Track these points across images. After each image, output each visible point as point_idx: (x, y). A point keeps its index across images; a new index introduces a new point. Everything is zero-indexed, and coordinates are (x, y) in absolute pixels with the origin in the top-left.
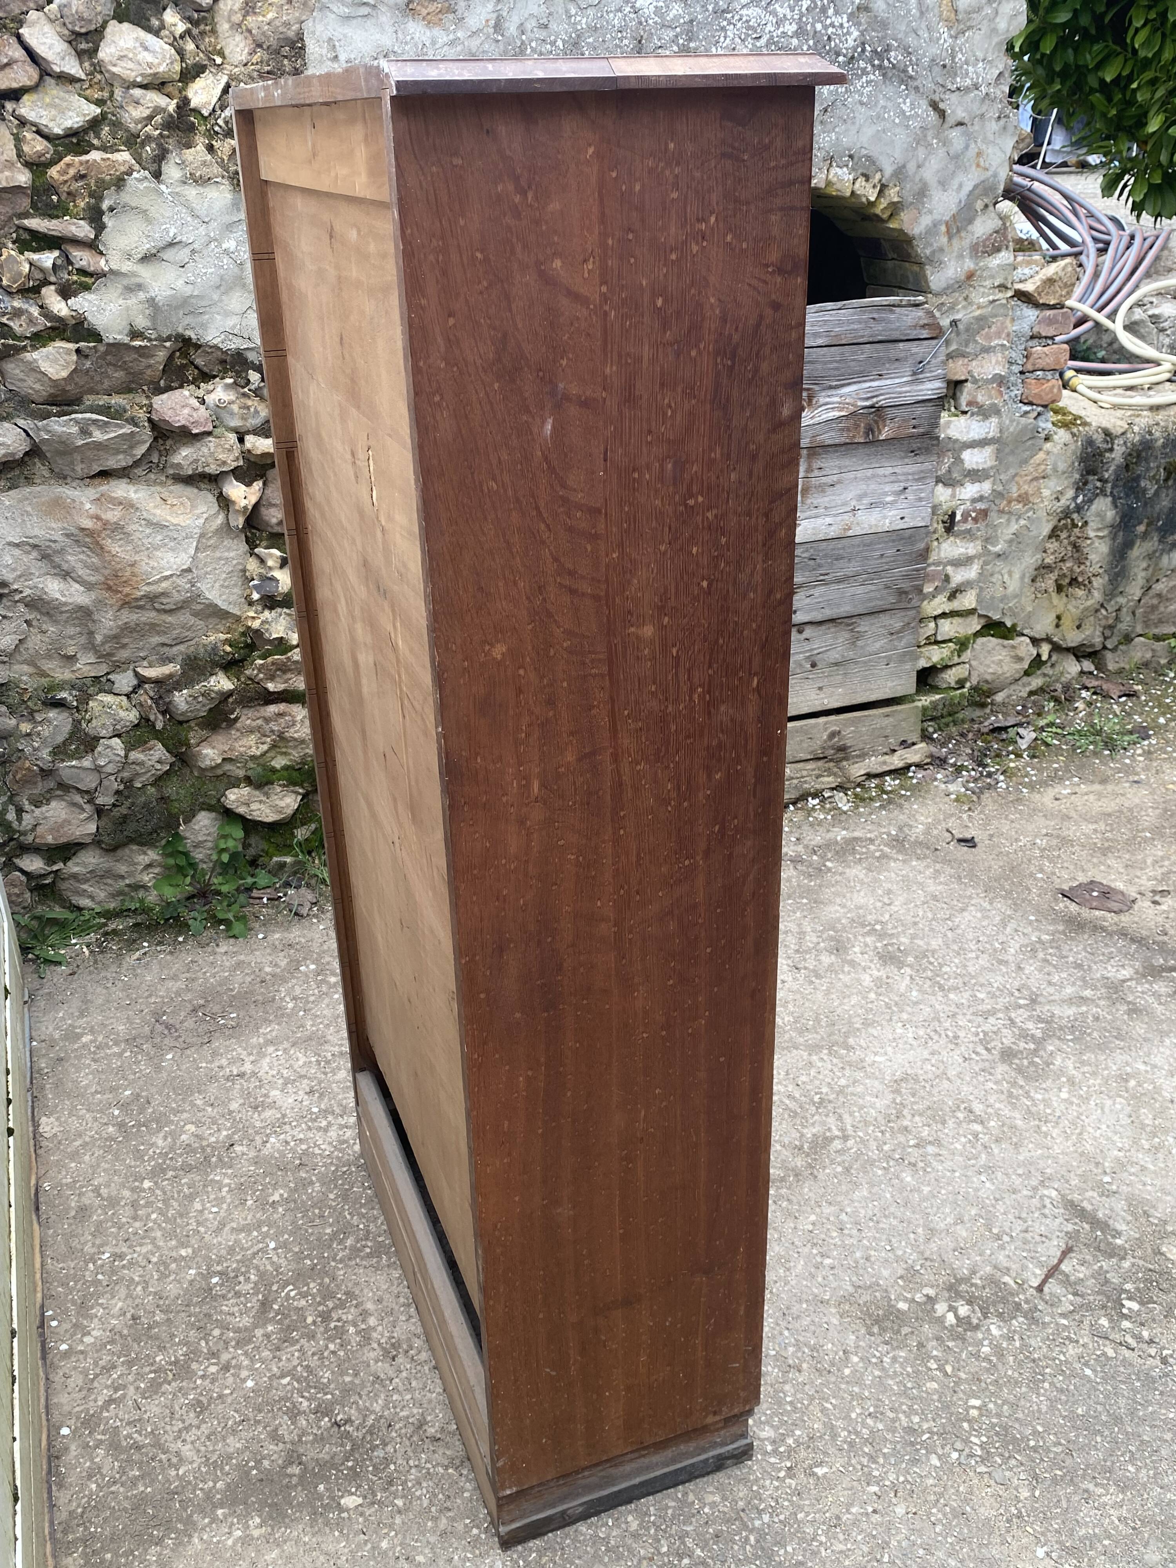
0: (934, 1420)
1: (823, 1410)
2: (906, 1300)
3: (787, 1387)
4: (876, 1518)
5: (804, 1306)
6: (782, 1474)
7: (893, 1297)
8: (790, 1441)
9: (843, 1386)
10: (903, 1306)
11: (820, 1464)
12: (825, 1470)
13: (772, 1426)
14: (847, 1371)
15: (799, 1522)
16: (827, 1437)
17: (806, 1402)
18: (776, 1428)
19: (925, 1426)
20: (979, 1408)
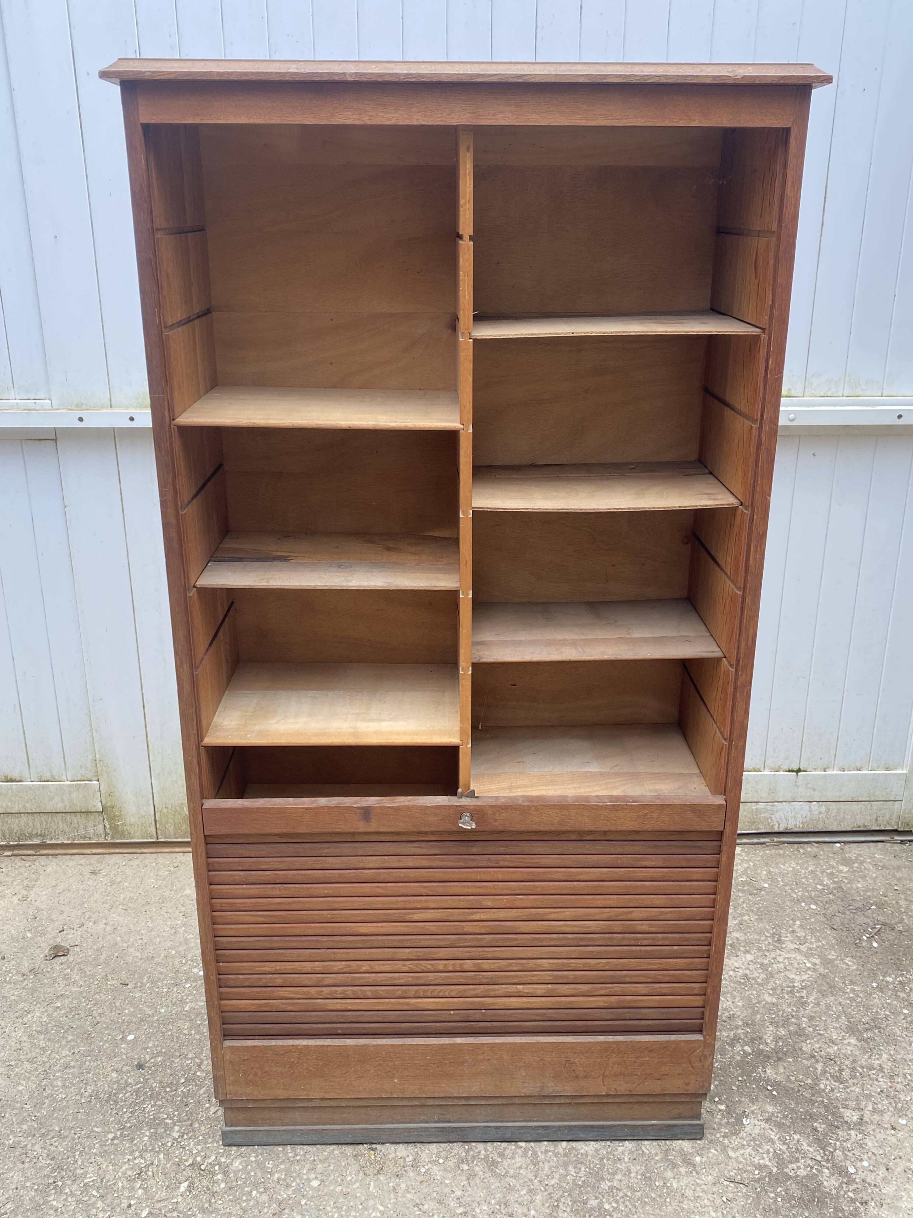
3: (265, 1197)
4: (125, 1205)
6: (199, 1159)
8: (220, 1177)
11: (190, 1188)
12: (182, 1189)
13: (240, 1170)
15: (158, 1153)
16: (206, 1205)
17: (244, 1204)
18: (236, 1172)
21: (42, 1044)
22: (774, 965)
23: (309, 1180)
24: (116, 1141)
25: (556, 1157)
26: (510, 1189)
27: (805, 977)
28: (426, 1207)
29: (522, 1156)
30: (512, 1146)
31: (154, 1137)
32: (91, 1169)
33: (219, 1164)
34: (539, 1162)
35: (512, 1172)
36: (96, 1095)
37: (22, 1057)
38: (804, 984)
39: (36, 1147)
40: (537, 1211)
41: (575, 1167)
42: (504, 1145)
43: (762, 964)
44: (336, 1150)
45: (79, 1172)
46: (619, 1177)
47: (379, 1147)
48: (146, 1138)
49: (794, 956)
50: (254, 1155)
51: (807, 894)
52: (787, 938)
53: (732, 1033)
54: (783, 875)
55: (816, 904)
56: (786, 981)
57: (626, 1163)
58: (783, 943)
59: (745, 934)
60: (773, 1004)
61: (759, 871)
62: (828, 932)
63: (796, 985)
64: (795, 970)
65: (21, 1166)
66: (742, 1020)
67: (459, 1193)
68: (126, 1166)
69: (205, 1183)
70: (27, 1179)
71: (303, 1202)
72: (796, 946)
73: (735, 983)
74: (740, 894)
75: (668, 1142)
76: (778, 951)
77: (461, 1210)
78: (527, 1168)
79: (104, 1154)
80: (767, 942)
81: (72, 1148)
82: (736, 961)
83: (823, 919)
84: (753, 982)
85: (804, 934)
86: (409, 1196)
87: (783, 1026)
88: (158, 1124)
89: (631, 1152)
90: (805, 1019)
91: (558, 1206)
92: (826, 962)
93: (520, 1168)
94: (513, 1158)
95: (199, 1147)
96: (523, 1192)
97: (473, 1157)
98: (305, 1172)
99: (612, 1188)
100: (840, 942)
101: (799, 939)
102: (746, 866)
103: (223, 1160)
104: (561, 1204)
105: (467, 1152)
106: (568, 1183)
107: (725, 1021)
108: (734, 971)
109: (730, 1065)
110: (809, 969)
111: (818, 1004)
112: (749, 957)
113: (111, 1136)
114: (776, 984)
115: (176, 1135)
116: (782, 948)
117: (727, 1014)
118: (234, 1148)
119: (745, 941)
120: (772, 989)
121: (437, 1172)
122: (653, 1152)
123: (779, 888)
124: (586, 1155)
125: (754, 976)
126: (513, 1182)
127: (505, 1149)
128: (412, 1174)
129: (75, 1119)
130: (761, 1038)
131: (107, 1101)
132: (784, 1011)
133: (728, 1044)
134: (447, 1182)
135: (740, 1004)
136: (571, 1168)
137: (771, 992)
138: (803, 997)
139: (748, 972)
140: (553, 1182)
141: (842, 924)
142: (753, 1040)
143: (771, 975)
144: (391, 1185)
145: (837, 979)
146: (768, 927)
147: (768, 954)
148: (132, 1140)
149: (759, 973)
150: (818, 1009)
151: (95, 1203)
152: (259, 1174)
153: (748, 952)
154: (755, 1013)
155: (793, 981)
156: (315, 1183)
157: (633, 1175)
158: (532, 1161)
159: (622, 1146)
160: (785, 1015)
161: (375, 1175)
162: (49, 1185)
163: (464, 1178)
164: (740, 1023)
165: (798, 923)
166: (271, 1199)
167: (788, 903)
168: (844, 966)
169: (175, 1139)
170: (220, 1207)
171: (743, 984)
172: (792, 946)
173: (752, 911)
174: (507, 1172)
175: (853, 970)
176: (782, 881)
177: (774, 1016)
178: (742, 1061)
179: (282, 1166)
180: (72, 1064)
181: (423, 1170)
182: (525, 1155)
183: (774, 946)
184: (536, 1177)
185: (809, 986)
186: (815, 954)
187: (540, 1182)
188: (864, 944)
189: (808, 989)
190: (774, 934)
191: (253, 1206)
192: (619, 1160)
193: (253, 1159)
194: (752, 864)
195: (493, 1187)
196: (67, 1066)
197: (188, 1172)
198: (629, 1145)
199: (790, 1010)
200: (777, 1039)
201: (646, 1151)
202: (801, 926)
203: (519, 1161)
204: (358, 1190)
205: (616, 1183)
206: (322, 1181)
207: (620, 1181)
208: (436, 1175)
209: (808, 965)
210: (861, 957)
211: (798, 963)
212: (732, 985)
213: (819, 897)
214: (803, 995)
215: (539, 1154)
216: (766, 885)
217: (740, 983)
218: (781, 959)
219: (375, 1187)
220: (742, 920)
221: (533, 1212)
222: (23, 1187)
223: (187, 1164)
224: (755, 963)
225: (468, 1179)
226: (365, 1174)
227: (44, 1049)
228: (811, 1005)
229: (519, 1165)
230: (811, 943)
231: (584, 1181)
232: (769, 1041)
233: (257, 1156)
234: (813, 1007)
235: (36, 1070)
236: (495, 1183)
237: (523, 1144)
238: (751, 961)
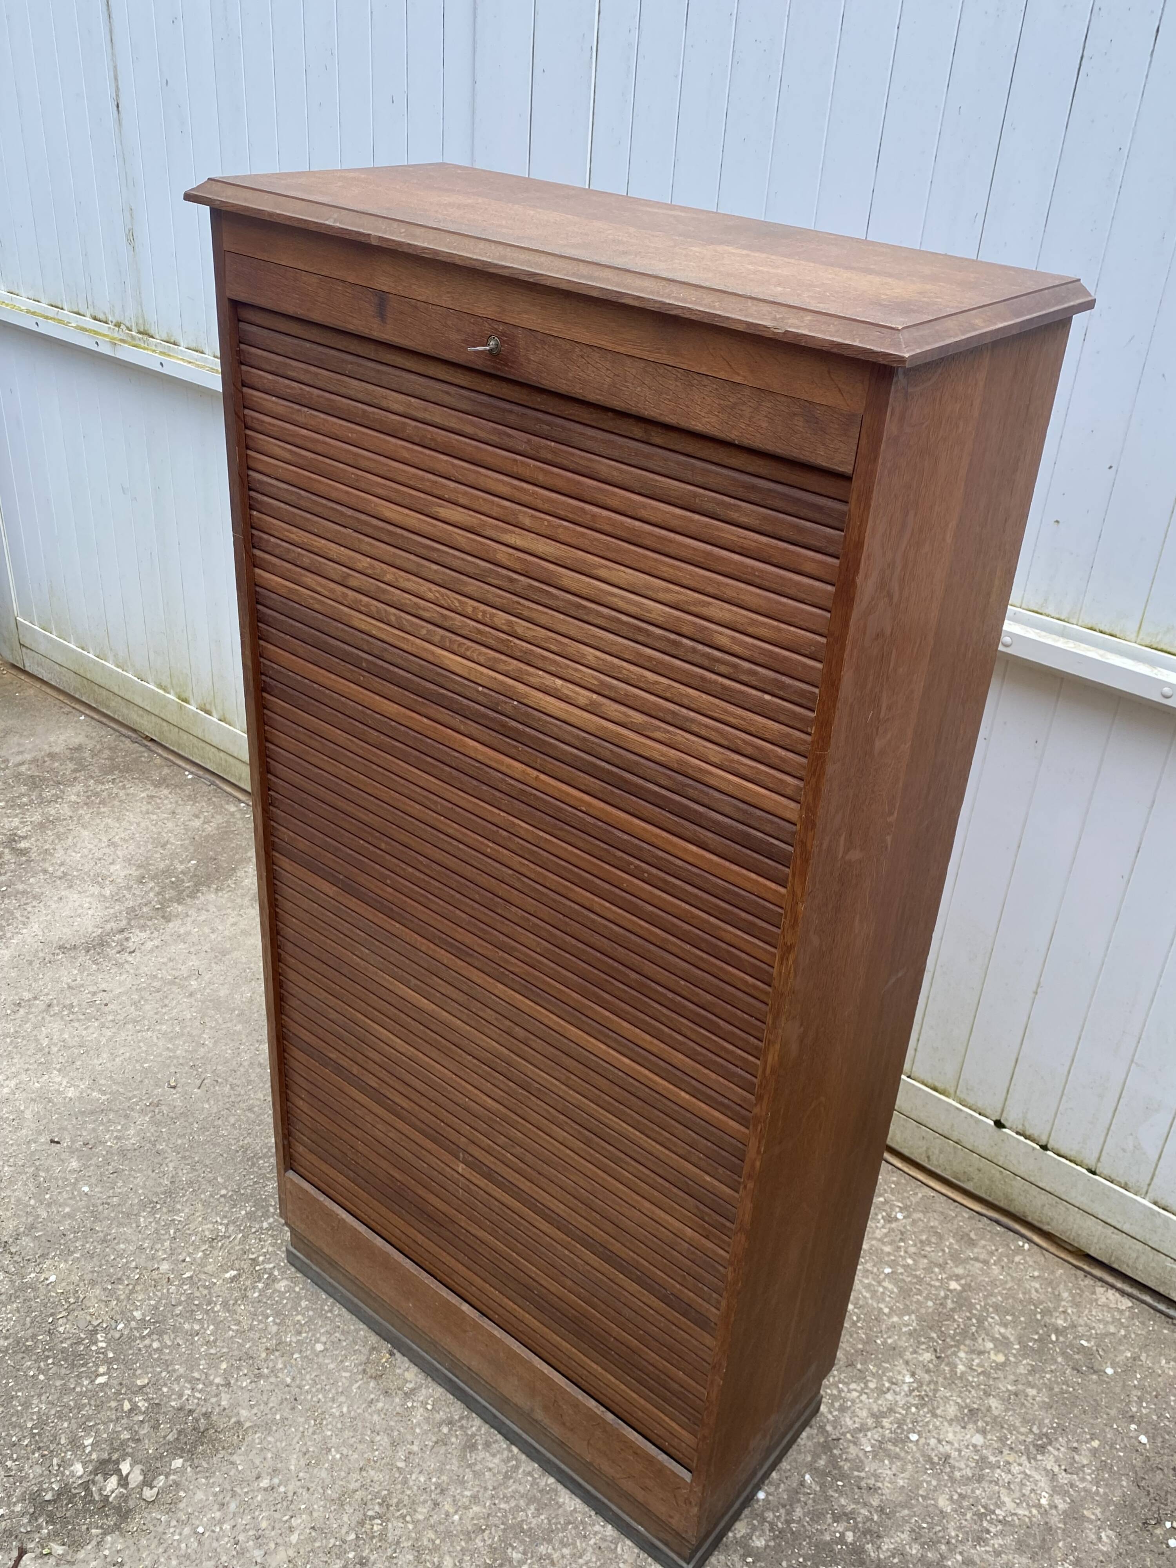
0: (140, 1350)
1: (239, 1323)
2: (176, 1472)
3: (274, 1329)
4: (181, 1258)
5: (278, 1417)
6: (261, 1258)
7: (189, 1469)
8: (261, 1285)
9: (225, 1350)
10: (178, 1463)
11: (233, 1279)
12: (228, 1275)
13: (279, 1291)
14: (224, 1366)
15: (241, 1231)
16: (231, 1302)
18: (275, 1291)
19: (147, 1342)
20: (98, 1376)
21: (253, 1076)
22: (998, 1471)
23: (317, 1341)
24: (222, 1200)
25: (531, 1485)
26: (462, 1483)
27: (1020, 1512)
28: (378, 1438)
29: (503, 1461)
30: (504, 1445)
31: (250, 1216)
32: (187, 1210)
33: (271, 1274)
34: (511, 1477)
35: (478, 1468)
36: (245, 1149)
37: (230, 1079)
38: (1009, 1519)
39: (171, 1165)
40: (460, 1519)
41: (538, 1510)
42: (499, 1437)
43: (983, 1459)
44: (363, 1331)
45: (179, 1206)
46: (566, 1551)
47: (398, 1355)
48: (243, 1212)
49: (1038, 1477)
50: (301, 1286)
51: (1155, 1417)
52: (1058, 1450)
53: (853, 1506)
54: (1152, 1373)
55: (1152, 1438)
56: (990, 1499)
57: (588, 1545)
58: (1043, 1454)
59: (1007, 1410)
60: (942, 1512)
61: (1122, 1348)
62: (1124, 1483)
63: (998, 1512)
64: (1017, 1494)
65: (150, 1172)
66: (881, 1501)
67: (415, 1448)
68: (210, 1226)
69: (248, 1283)
70: (144, 1187)
71: (295, 1356)
72: (1056, 1469)
73: (923, 1456)
74: (1060, 1359)
75: (650, 1560)
76: (1024, 1458)
77: (401, 1464)
78: (494, 1475)
79: (206, 1204)
80: (1022, 1438)
81: (192, 1183)
82: (955, 1433)
83: (1138, 1461)
84: (948, 1470)
85: (1085, 1462)
86: (376, 1417)
87: (922, 1545)
88: (263, 1207)
89: (603, 1539)
90: (959, 1558)
91: (484, 1531)
92: (1074, 1516)
93: (490, 1470)
94: (494, 1455)
95: (271, 1249)
96: (468, 1493)
97: (462, 1427)
98: (322, 1331)
99: (549, 1556)
100: (1127, 1506)
101: (1072, 1464)
102: (1112, 1329)
103: (276, 1273)
104: (487, 1532)
105: (461, 1418)
106: (514, 1518)
107: (860, 1488)
108: (939, 1441)
109: (809, 1537)
110: (1039, 1506)
111: (997, 1554)
112: (978, 1439)
113: (223, 1192)
114: (973, 1491)
115: (265, 1225)
116: (1035, 1459)
117: (872, 1481)
118: (293, 1269)
119: (996, 1417)
120: (960, 1495)
121: (418, 1416)
122: (625, 1557)
123: (1124, 1385)
124: (560, 1506)
125: (957, 1464)
126: (469, 1476)
127: (496, 1442)
128: (397, 1400)
129: (215, 1158)
130: (879, 1537)
131: (248, 1160)
132: (945, 1529)
133: (833, 1514)
134: (418, 1431)
135: (901, 1483)
136: (532, 1507)
137: (956, 1497)
138: (988, 1532)
139: (955, 1454)
140: (503, 1506)
141: (1159, 1487)
142: (866, 1532)
143: (980, 1479)
144: (372, 1396)
145: (1061, 1544)
146: (1047, 1421)
147: (1006, 1451)
148: (235, 1206)
149: (967, 1466)
150: (991, 1559)
151: (165, 1240)
152: (289, 1306)
153: (984, 1432)
154: (904, 1506)
155: (1000, 1504)
156: (319, 1347)
157: (581, 1561)
158: (506, 1472)
159: (603, 1526)
160: (941, 1534)
161: (371, 1377)
162: (152, 1202)
163: (434, 1439)
164: (875, 1502)
165: (1096, 1444)
166: (277, 1333)
167: (1113, 1412)
168: (1093, 1537)
169: (261, 1228)
170: (239, 1311)
171: (932, 1463)
172: (1050, 1464)
173: (1051, 1389)
174: (475, 1464)
175: (1101, 1551)
176: (1140, 1380)
177: (925, 1525)
178: (827, 1543)
179: (311, 1313)
180: (256, 1109)
181: (410, 1404)
182: (509, 1460)
183: (1027, 1449)
184: (494, 1489)
185: (1013, 1526)
186: (1070, 1496)
187: (493, 1496)
188: (1158, 1531)
189: (1007, 1528)
190: (1046, 1435)
191: (261, 1330)
192: (585, 1537)
193: (297, 1289)
194: (1123, 1332)
195: (448, 1467)
196: (250, 1109)
197: (246, 1265)
198: (610, 1531)
199: (953, 1534)
200: (899, 1552)
201: (619, 1550)
202: (1094, 1452)
203: (495, 1462)
204: (344, 1380)
205: (556, 1556)
206: (326, 1349)
207: (563, 1557)
208: (415, 1417)
209: (1044, 1501)
210: (1130, 1543)
211: (1033, 1490)
212: (918, 1455)
213: (1169, 1433)
214: (993, 1530)
215: (520, 1471)
216: (1110, 1371)
217: (930, 1460)
218: (1015, 1469)
219: (359, 1388)
220: (1024, 1391)
221: (456, 1517)
222: (136, 1191)
223: (251, 1256)
224: (977, 1451)
225: (436, 1443)
226: (364, 1371)
227: (249, 1082)
228: (988, 1548)
229: (491, 1465)
230: (1083, 1480)
231: (530, 1529)
232: (885, 1547)
233: (301, 1289)
234: (987, 1552)
235: (229, 1097)
236: (454, 1465)
237: (515, 1450)
238: (975, 1446)
